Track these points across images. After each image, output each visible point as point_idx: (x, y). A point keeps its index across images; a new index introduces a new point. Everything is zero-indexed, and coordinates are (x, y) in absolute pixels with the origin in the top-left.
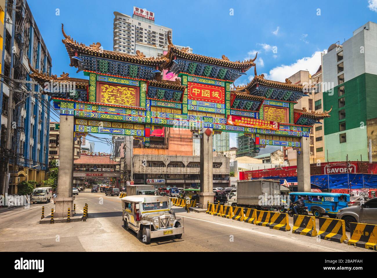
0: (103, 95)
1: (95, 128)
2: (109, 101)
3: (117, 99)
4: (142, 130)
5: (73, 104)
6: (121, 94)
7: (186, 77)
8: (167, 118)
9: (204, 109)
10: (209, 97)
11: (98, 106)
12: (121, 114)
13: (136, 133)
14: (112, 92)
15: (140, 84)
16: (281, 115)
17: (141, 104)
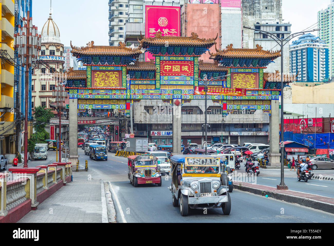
0: (96, 80)
1: (91, 105)
2: (100, 84)
3: (106, 82)
4: (124, 104)
5: (76, 90)
6: (108, 78)
7: (159, 57)
8: (143, 93)
9: (174, 83)
10: (179, 71)
11: (92, 89)
12: (108, 94)
13: (119, 107)
14: (102, 77)
15: (122, 69)
16: (250, 80)
17: (123, 84)
